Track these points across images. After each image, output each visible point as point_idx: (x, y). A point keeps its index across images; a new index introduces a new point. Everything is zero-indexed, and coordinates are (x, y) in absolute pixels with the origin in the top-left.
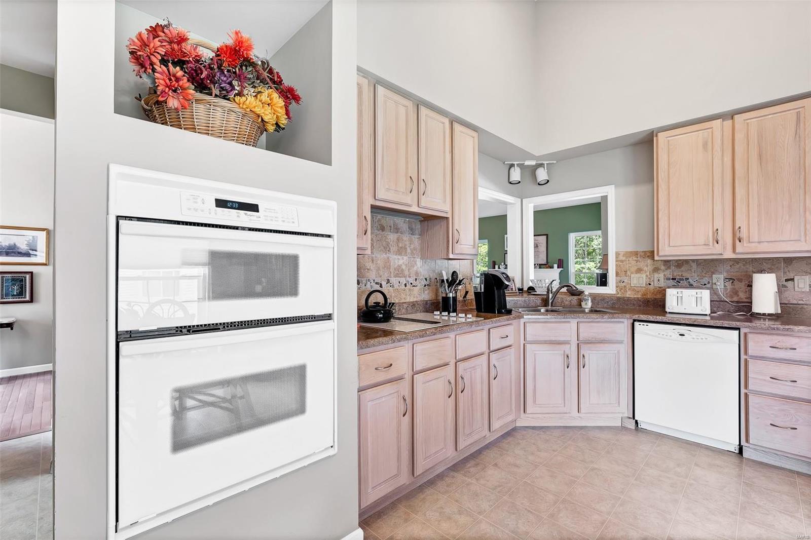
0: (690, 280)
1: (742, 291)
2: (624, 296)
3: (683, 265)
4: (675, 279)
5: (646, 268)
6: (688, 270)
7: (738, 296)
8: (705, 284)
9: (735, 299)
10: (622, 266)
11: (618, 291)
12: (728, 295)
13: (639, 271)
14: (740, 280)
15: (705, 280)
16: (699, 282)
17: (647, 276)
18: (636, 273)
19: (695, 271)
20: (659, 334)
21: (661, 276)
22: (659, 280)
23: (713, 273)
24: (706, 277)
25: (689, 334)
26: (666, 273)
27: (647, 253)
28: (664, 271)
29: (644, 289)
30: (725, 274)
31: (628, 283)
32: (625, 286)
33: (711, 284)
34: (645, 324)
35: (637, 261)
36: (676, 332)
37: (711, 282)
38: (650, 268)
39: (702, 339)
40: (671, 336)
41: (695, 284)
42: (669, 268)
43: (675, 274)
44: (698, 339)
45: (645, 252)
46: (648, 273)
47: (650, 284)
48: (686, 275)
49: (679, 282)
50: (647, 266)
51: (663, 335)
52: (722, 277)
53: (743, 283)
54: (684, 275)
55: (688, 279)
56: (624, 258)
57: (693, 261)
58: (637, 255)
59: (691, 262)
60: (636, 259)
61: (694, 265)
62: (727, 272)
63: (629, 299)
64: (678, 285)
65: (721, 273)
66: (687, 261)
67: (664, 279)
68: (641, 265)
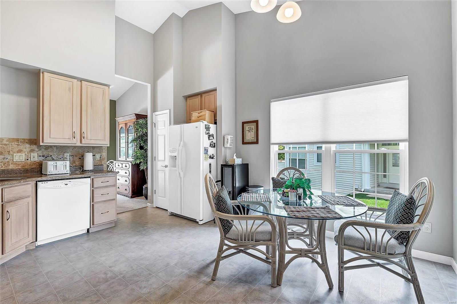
0: (53, 156)
1: (77, 161)
2: (8, 168)
3: (49, 148)
4: (44, 156)
5: (24, 150)
6: (52, 151)
7: (75, 163)
8: (60, 158)
9: (74, 165)
10: (5, 148)
11: (2, 165)
12: (71, 163)
13: (20, 151)
14: (76, 156)
15: (60, 157)
16: (58, 157)
17: (25, 154)
18: (17, 153)
19: (55, 152)
20: (54, 186)
21: (36, 155)
22: (34, 157)
23: (64, 153)
24: (61, 154)
25: (70, 183)
26: (38, 153)
27: (26, 140)
28: (37, 152)
29: (23, 162)
30: (70, 153)
31: (11, 160)
32: (8, 162)
33: (63, 158)
34: (46, 182)
35: (18, 145)
36: (63, 183)
37: (63, 157)
38: (28, 150)
39: (76, 184)
40: (60, 186)
41: (55, 158)
42: (40, 150)
43: (44, 153)
44: (74, 185)
45: (24, 139)
46: (26, 153)
47: (27, 160)
48: (51, 154)
49: (47, 158)
50: (26, 148)
51: (56, 186)
52: (68, 154)
53: (77, 157)
54: (49, 154)
55: (52, 156)
56: (7, 143)
57: (55, 146)
58: (18, 141)
59: (53, 147)
60: (17, 143)
61: (55, 148)
62: (71, 152)
63: (12, 170)
64: (46, 159)
65: (68, 153)
66: (51, 146)
67: (37, 156)
68: (21, 147)
